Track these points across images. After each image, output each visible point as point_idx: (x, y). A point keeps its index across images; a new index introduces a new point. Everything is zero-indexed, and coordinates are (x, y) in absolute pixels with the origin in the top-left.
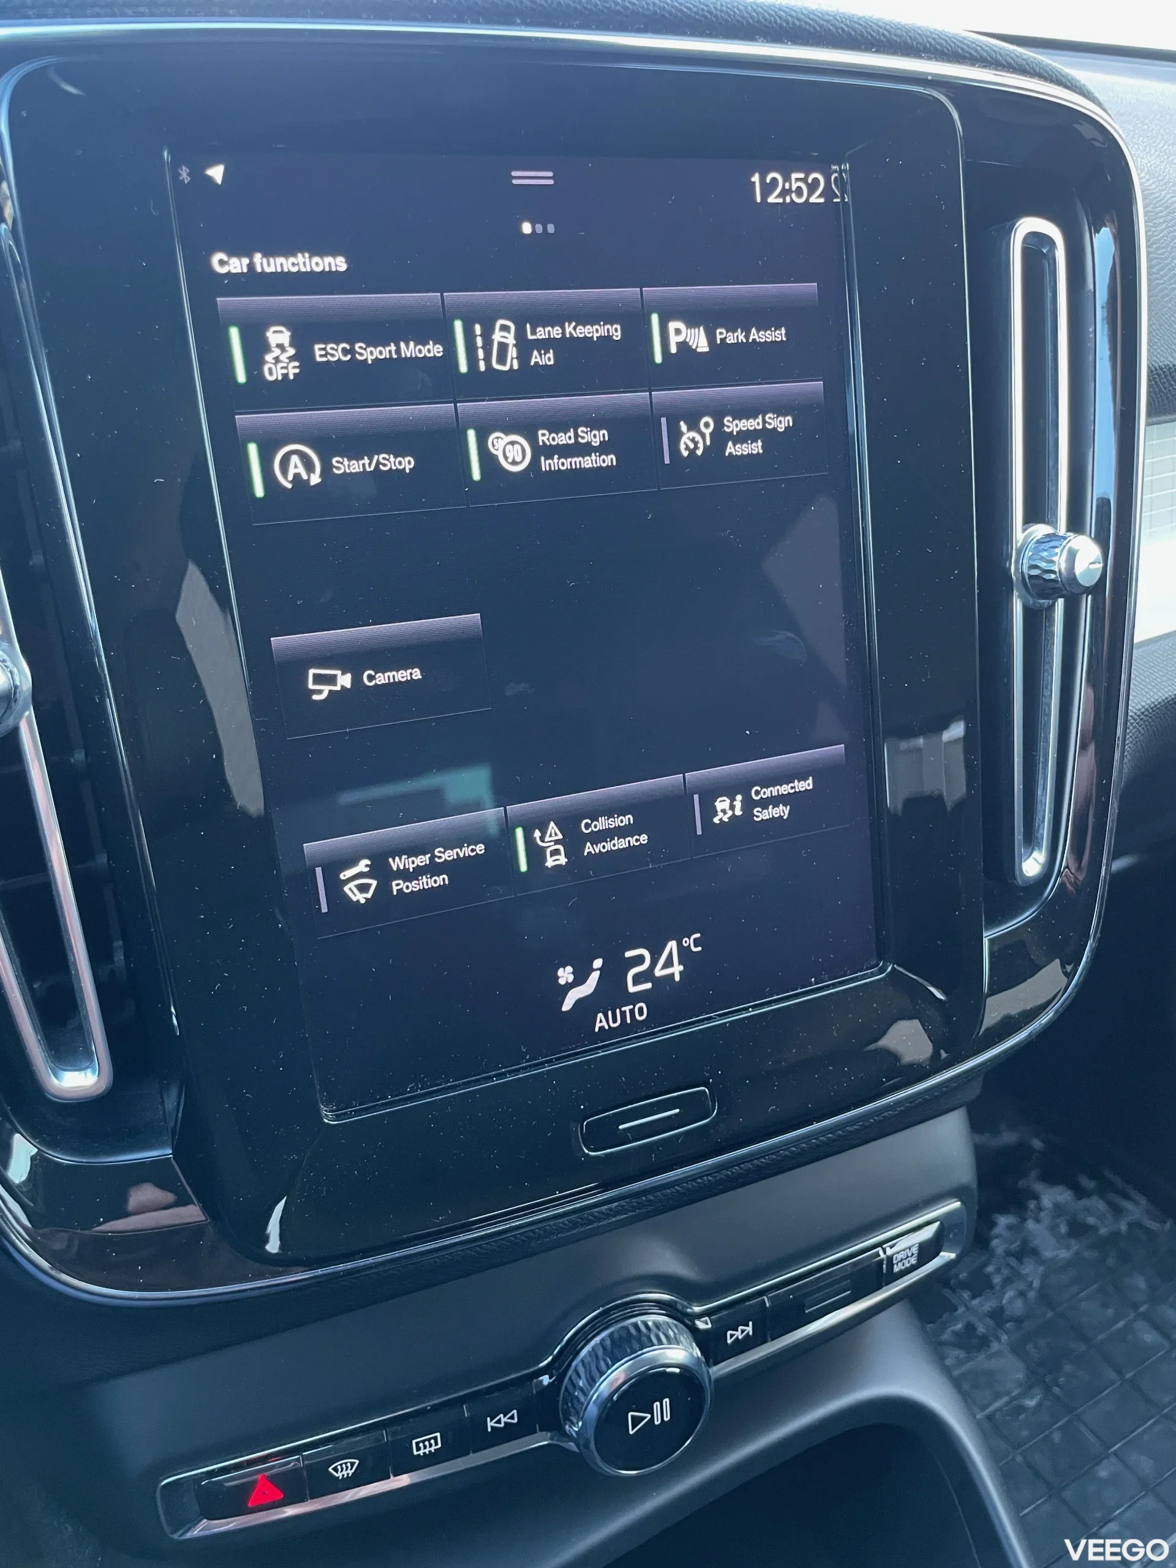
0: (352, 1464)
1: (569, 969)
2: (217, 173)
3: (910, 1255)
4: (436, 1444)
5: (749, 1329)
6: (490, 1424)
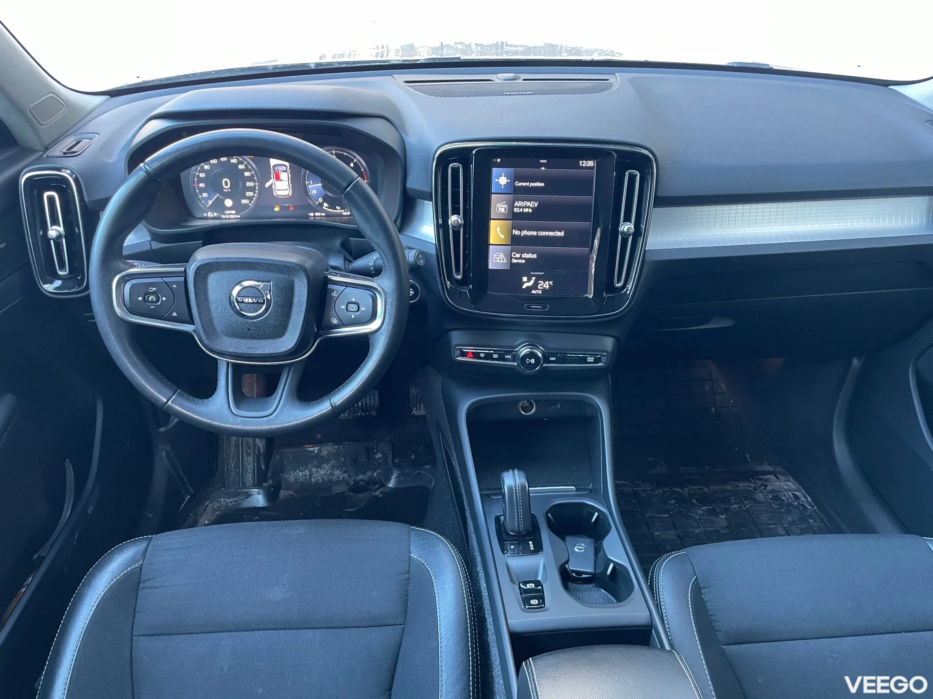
0: (484, 355)
2: (499, 160)
4: (497, 357)
5: (555, 359)
6: (506, 357)
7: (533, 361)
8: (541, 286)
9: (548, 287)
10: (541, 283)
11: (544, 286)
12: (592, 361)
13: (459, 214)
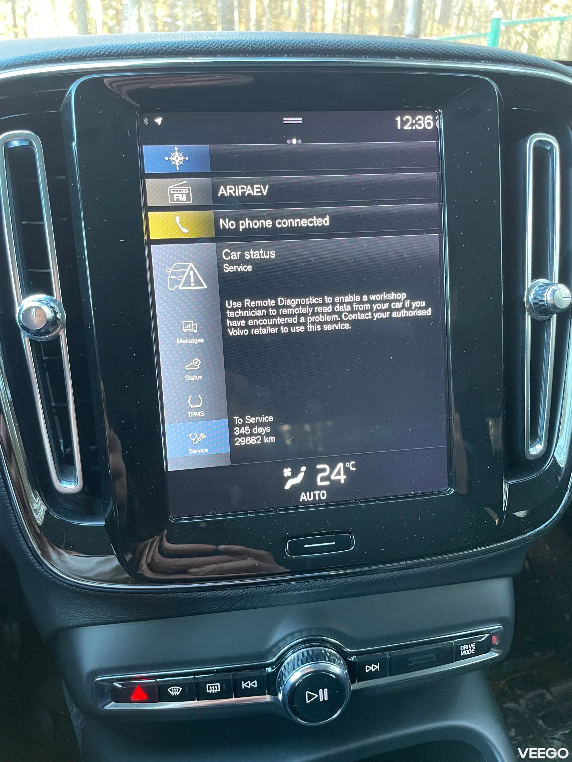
0: (179, 690)
1: (289, 469)
2: (159, 121)
3: (470, 648)
4: (218, 689)
5: (378, 667)
6: (244, 685)
7: (323, 695)
8: (323, 479)
9: (342, 478)
10: (324, 470)
11: (333, 477)
12: (472, 651)
13: (50, 292)
